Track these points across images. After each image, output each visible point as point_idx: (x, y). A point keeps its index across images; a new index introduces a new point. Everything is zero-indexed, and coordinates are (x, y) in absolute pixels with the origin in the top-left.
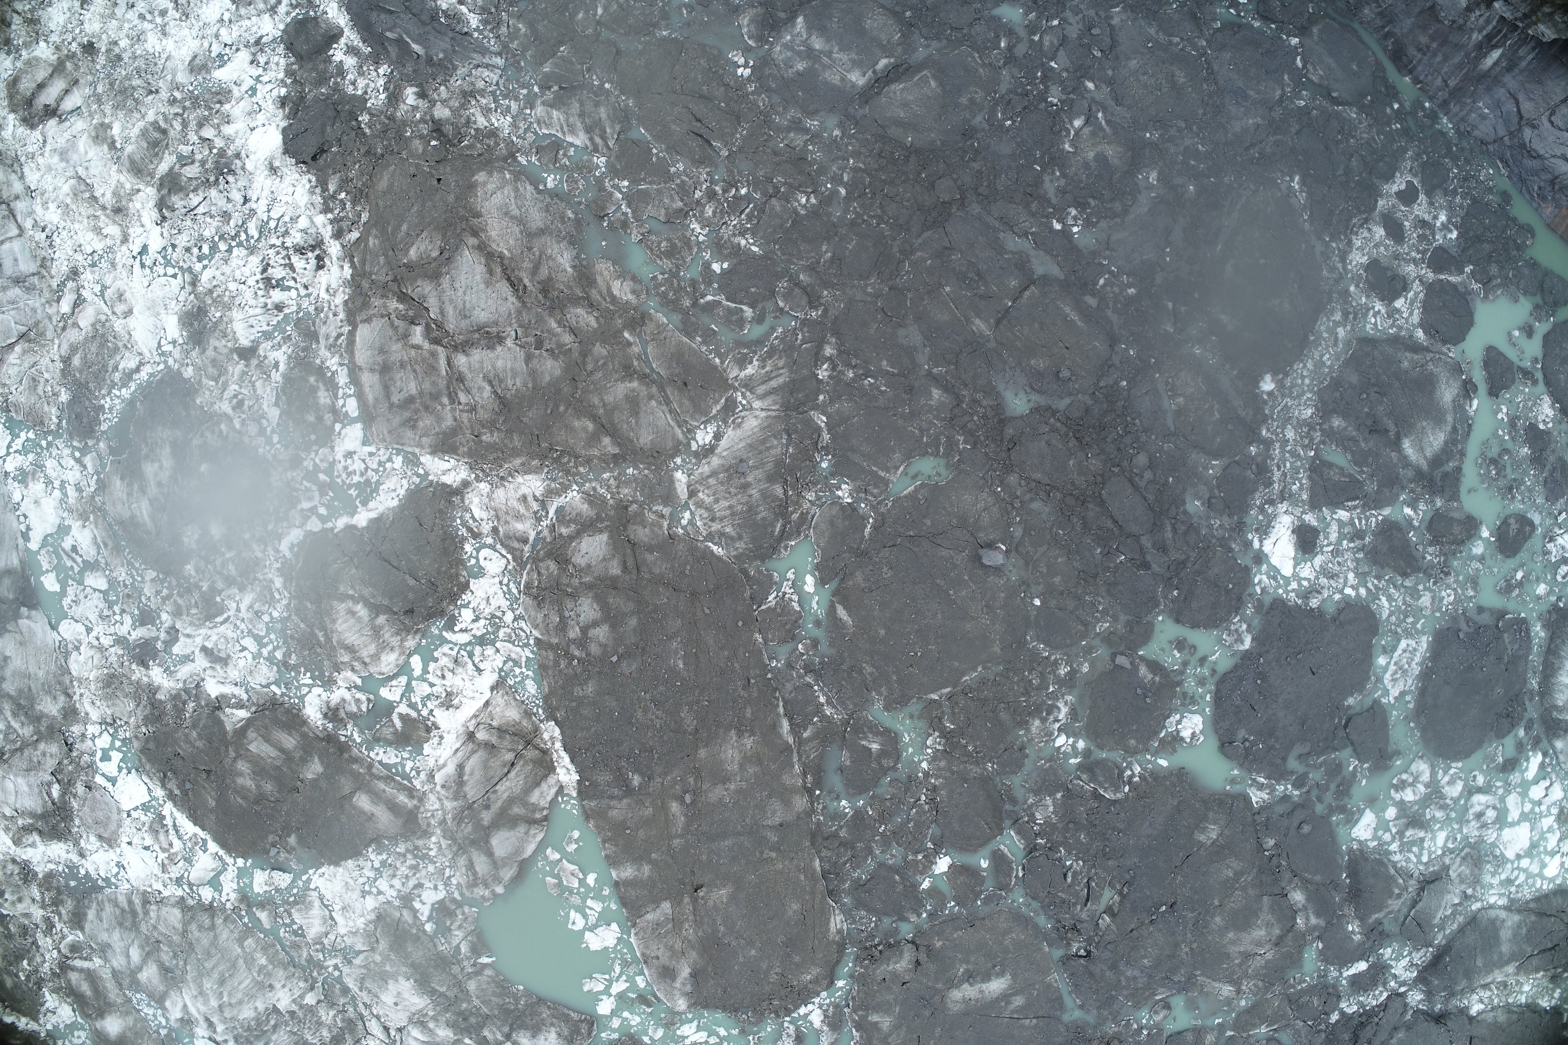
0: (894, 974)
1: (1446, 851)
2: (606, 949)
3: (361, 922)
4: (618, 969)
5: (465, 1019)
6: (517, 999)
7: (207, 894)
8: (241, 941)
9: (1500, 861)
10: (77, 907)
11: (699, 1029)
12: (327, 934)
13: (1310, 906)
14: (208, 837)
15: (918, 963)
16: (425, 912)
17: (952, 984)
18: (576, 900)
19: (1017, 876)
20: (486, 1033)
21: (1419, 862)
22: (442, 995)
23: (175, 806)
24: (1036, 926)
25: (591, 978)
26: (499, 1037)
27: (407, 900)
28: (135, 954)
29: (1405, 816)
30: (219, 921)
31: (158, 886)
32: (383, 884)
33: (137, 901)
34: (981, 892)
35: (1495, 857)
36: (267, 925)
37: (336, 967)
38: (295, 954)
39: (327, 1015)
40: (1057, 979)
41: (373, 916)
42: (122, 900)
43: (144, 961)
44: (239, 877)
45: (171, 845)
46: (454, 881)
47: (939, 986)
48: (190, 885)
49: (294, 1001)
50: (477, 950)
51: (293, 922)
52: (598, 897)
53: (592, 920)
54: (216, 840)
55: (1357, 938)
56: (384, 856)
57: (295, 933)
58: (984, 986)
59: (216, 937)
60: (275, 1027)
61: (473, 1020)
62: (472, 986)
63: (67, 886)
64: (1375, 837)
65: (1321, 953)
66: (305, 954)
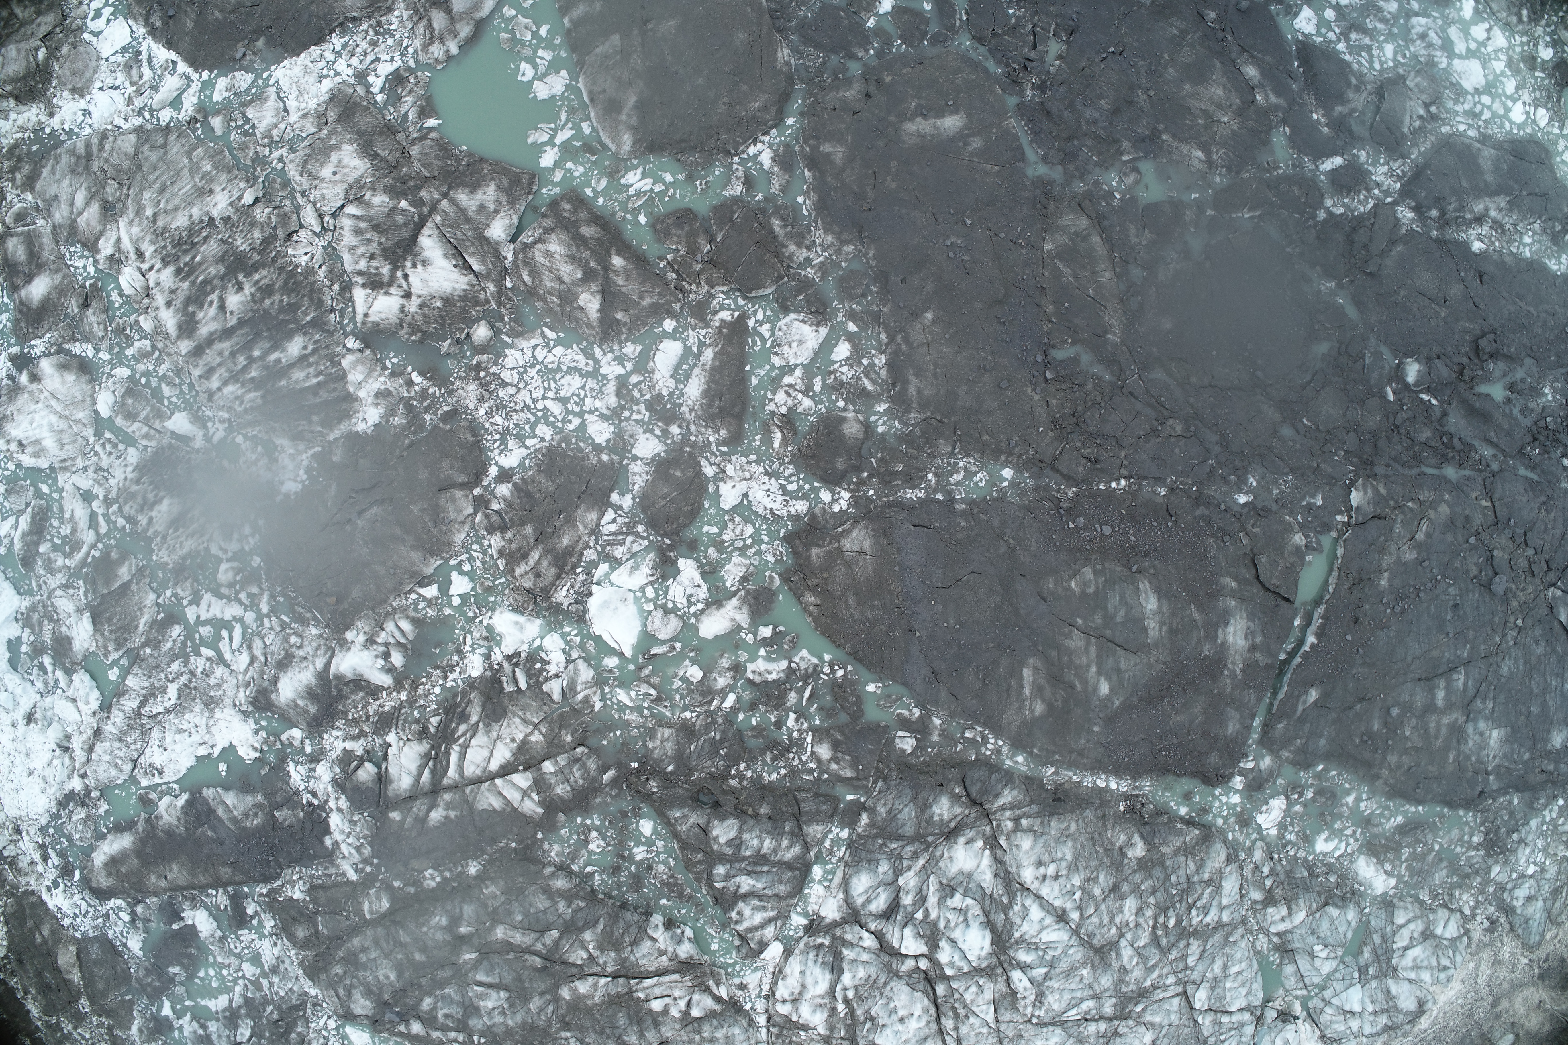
0: (844, 100)
1: (1397, 64)
2: (553, 97)
3: (312, 104)
4: (564, 116)
5: (404, 183)
6: (459, 160)
7: (166, 115)
8: (189, 154)
9: (1460, 93)
10: (32, 171)
11: (644, 176)
12: (276, 125)
13: (1266, 83)
14: (179, 60)
15: (868, 95)
16: (376, 83)
17: (904, 117)
18: (527, 51)
19: (961, 20)
20: (423, 194)
21: (1372, 67)
22: (383, 159)
23: (154, 38)
24: (986, 71)
25: (536, 129)
26: (436, 196)
27: (361, 76)
28: (80, 198)
29: (1345, 20)
30: (172, 137)
31: (119, 122)
32: (341, 65)
33: (95, 141)
34: (926, 33)
35: (1452, 84)
36: (219, 132)
37: (281, 159)
38: (240, 155)
39: (261, 213)
40: (1015, 125)
41: (327, 97)
42: (80, 146)
43: (87, 204)
44: (201, 90)
45: (141, 77)
46: (411, 50)
47: (892, 118)
48: (152, 111)
49: (231, 204)
50: (424, 112)
51: (247, 120)
52: (549, 45)
53: (542, 69)
54: (186, 60)
55: (1326, 130)
56: (347, 38)
57: (246, 134)
58: (939, 122)
59: (166, 153)
60: (206, 239)
61: (412, 183)
62: (415, 151)
63: (29, 153)
64: (1318, 34)
65: (1290, 139)
66: (251, 152)
